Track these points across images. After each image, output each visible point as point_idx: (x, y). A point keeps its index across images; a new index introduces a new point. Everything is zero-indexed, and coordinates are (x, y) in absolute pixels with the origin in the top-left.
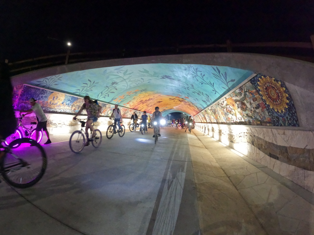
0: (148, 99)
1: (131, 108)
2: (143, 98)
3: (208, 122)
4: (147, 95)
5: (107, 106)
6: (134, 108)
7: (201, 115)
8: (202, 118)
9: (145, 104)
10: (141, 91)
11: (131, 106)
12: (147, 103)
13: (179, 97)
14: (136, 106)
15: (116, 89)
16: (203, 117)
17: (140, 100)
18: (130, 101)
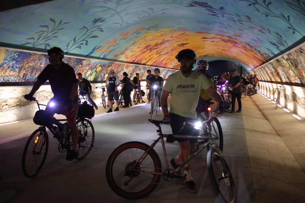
0: (160, 42)
1: (128, 60)
2: (151, 40)
3: (284, 81)
4: (159, 34)
5: (84, 62)
6: (134, 61)
7: (269, 67)
8: (272, 73)
9: (154, 51)
10: (148, 29)
11: (128, 58)
12: (158, 49)
13: (222, 35)
14: (137, 57)
15: (102, 31)
16: (273, 70)
17: (145, 45)
18: (126, 50)
